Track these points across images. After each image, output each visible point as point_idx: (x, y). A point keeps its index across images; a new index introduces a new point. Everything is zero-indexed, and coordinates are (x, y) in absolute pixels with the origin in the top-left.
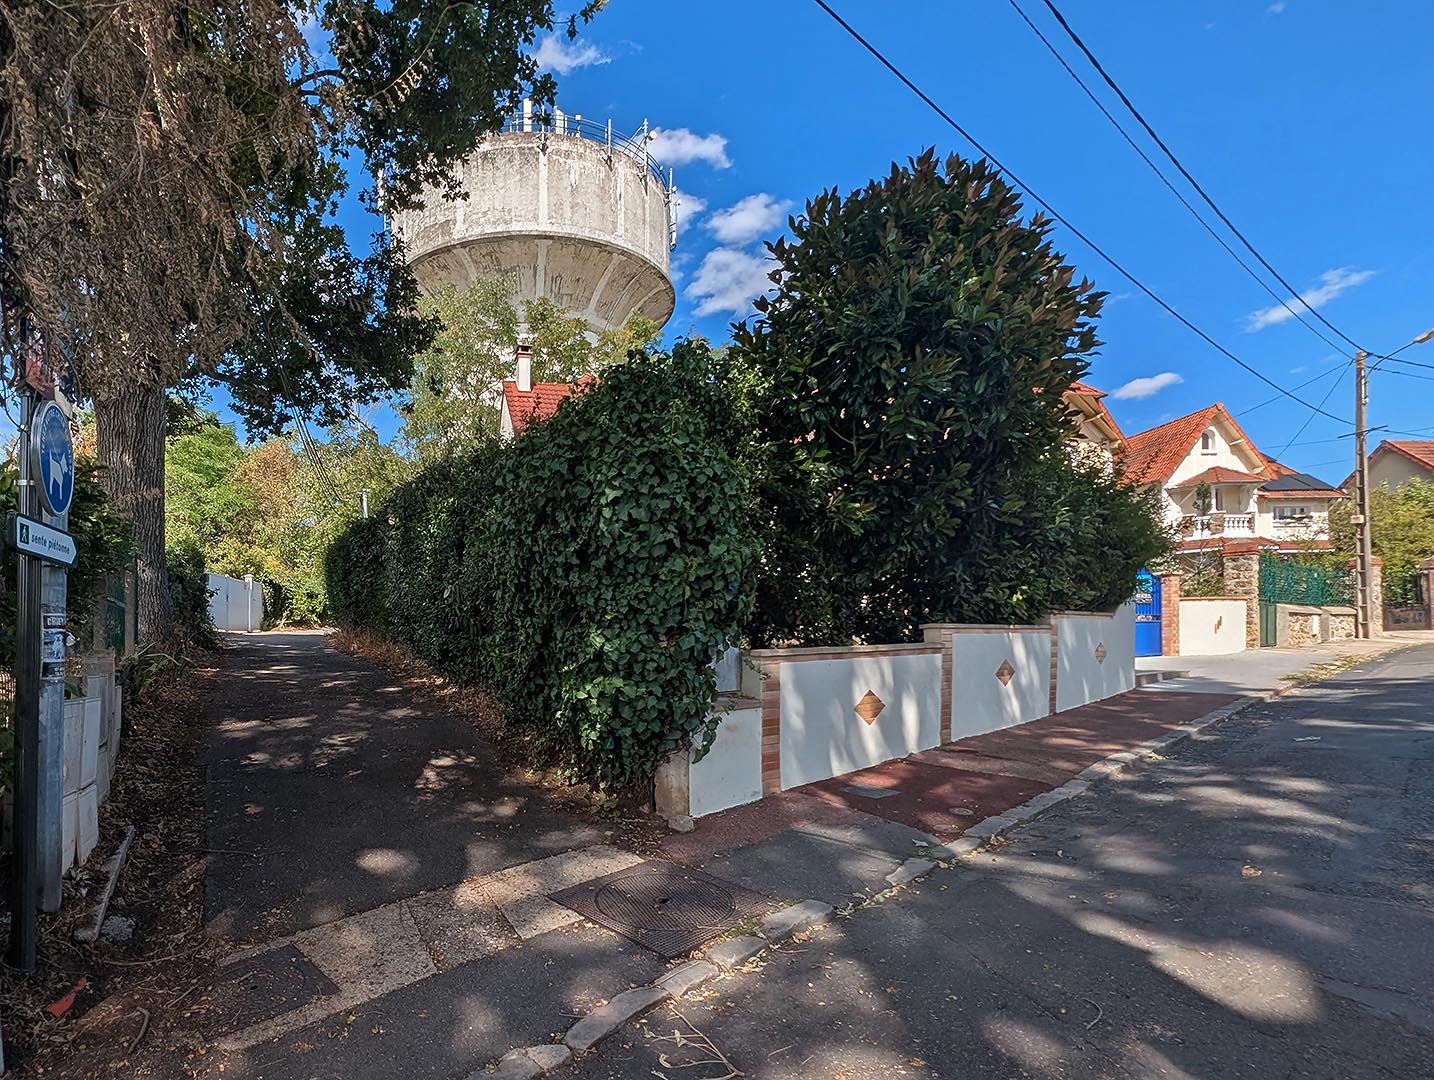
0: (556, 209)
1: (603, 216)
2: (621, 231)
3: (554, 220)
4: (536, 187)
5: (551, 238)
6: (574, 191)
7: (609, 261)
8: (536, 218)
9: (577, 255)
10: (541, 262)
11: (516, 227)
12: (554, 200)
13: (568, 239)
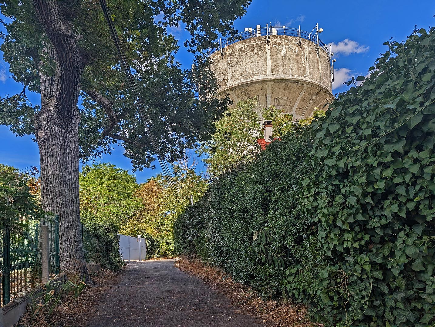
0: (275, 68)
1: (298, 69)
2: (307, 74)
3: (274, 73)
4: (265, 60)
5: (274, 80)
6: (283, 59)
7: (302, 88)
8: (266, 73)
9: (286, 88)
10: (269, 92)
11: (256, 78)
12: (274, 64)
13: (282, 80)
